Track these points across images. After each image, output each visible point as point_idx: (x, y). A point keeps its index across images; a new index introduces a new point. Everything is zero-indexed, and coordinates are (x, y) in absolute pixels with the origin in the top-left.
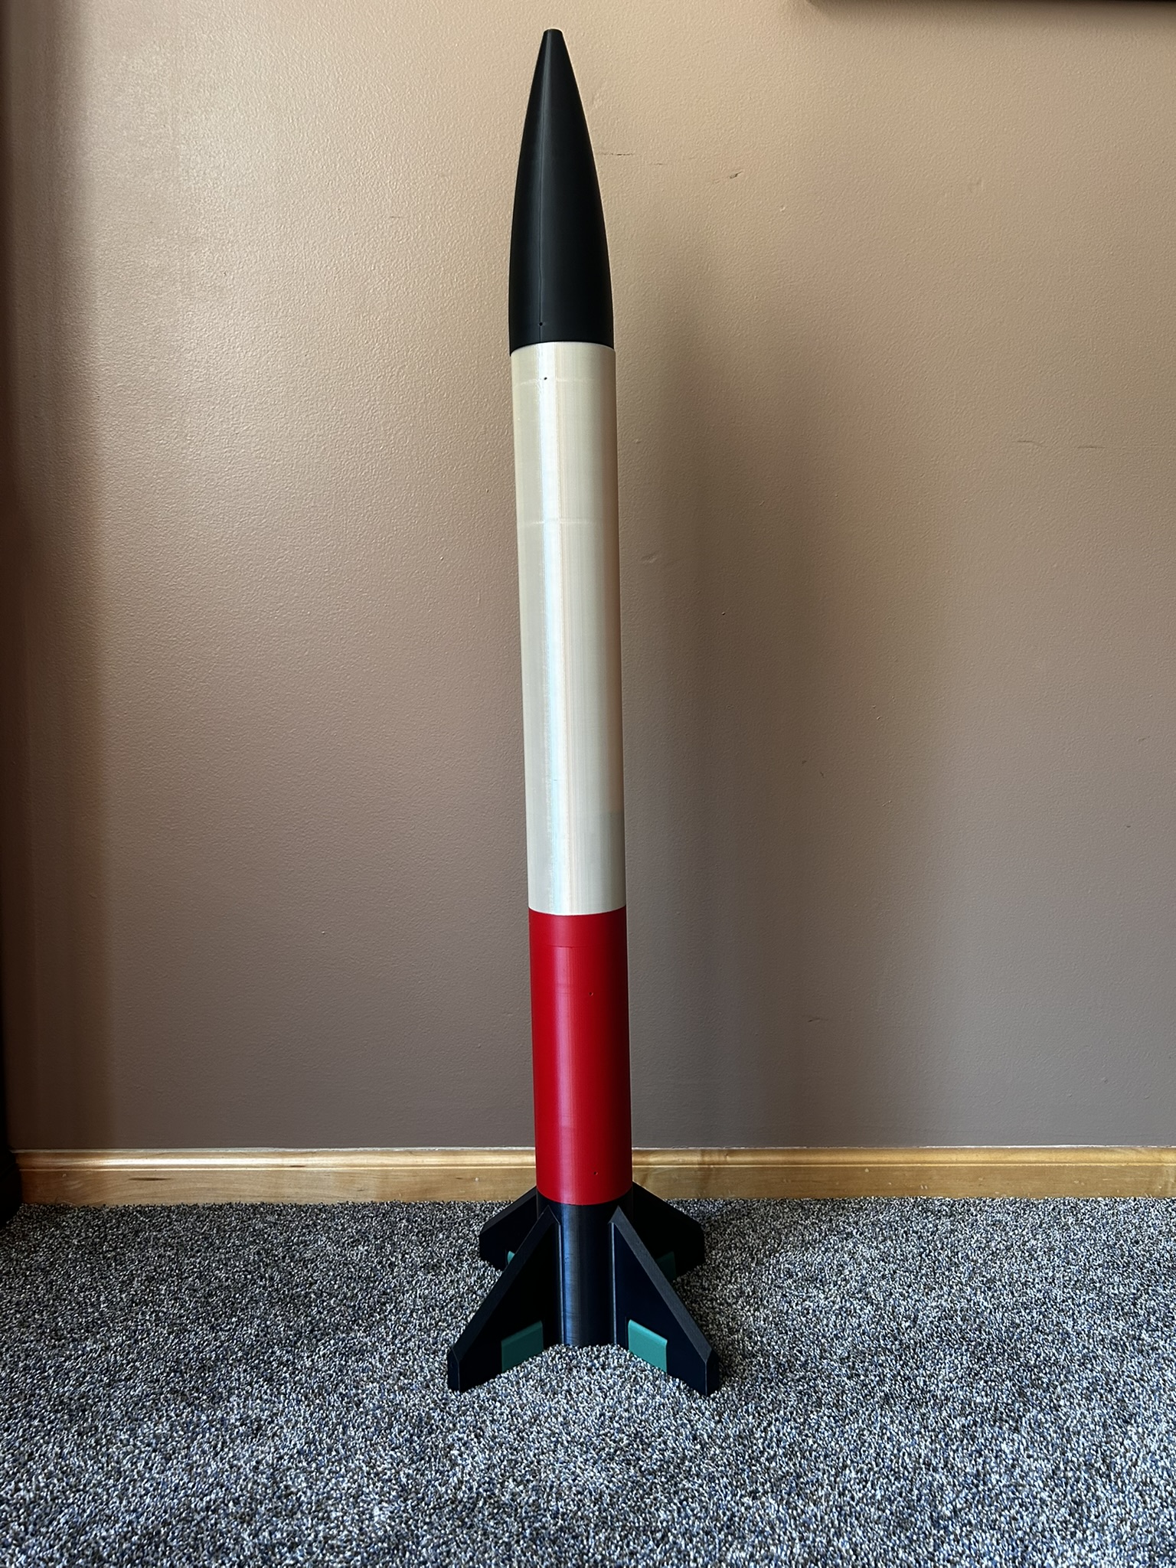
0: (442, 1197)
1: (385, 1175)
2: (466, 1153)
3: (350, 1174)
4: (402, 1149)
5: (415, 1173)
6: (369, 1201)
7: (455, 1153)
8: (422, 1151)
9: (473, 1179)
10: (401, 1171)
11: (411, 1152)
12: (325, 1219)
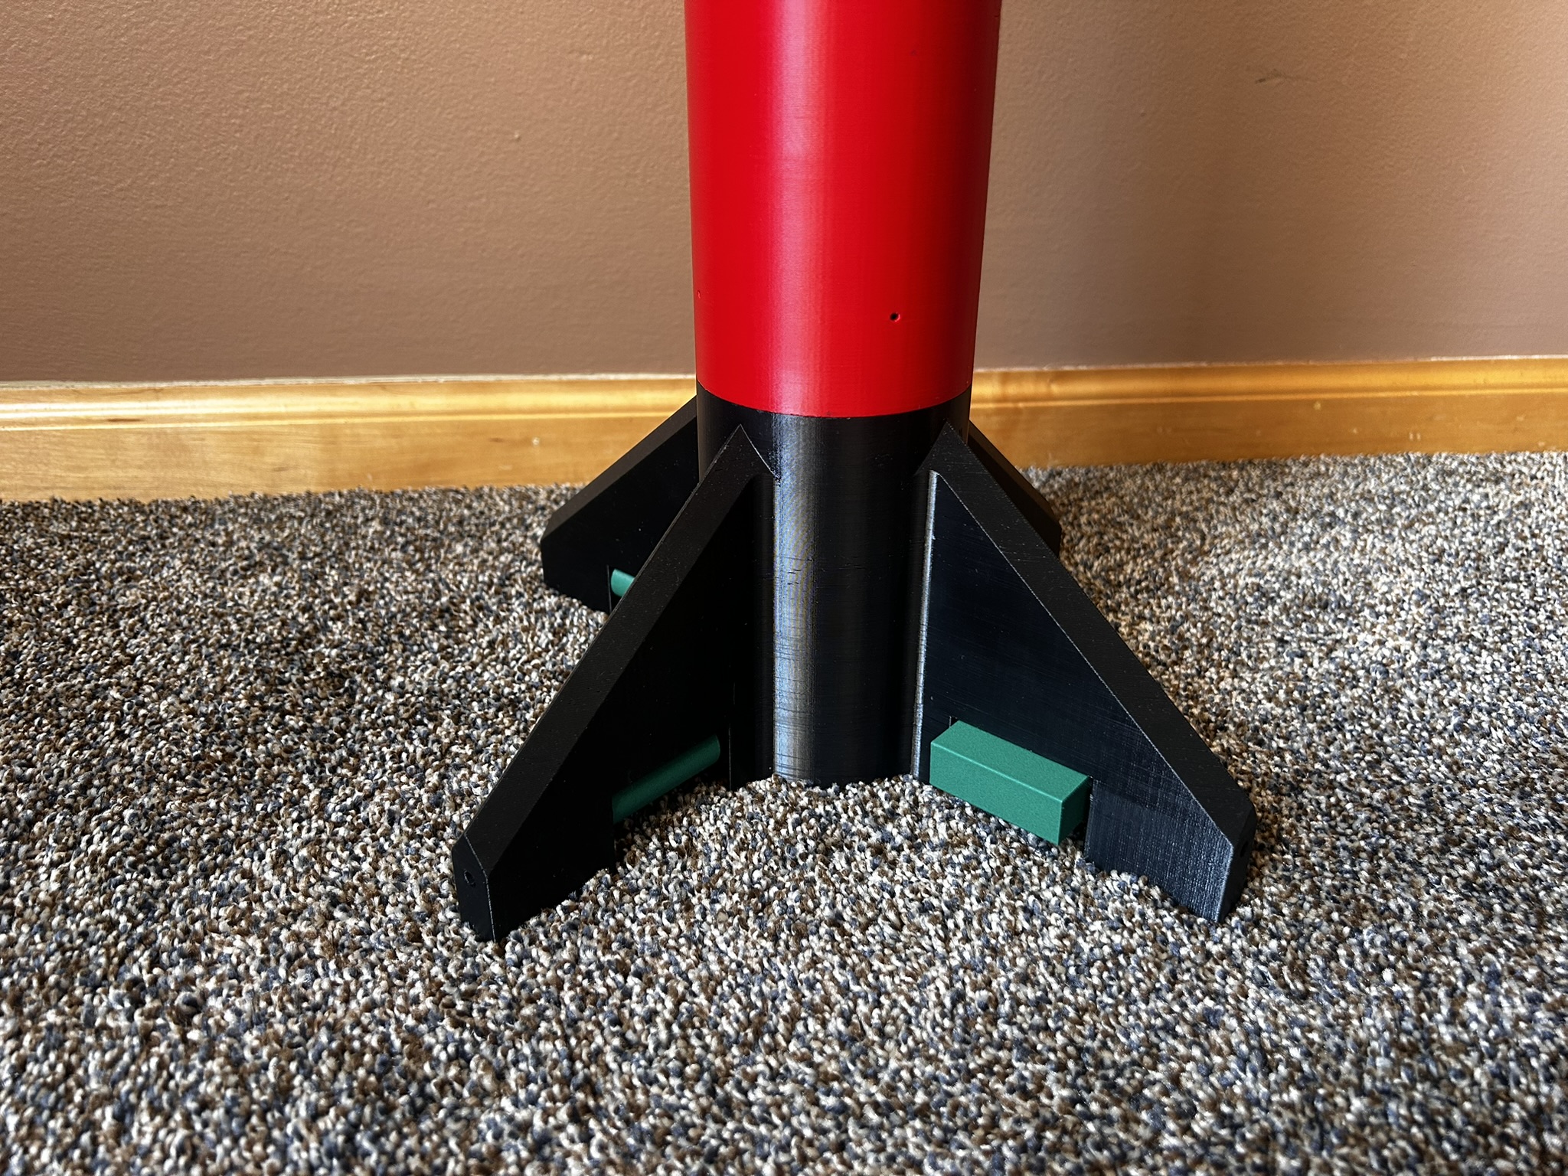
0: (464, 478)
1: (330, 437)
2: (507, 387)
3: (249, 434)
4: (363, 380)
5: (395, 431)
6: (299, 490)
7: (483, 387)
8: (408, 385)
9: (527, 442)
10: (366, 425)
11: (383, 387)
12: (190, 525)
